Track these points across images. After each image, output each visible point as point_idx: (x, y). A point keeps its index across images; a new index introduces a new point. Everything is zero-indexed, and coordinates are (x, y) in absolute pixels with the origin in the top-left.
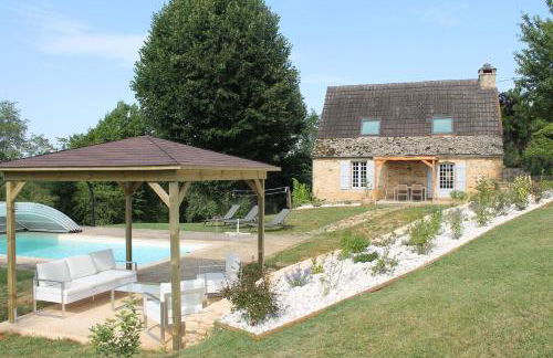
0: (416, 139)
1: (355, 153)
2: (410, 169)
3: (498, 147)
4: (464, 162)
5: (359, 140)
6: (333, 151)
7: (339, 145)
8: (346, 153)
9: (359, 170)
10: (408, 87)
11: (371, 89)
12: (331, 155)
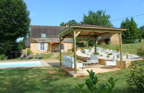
0: (55, 38)
1: (41, 42)
2: (54, 45)
3: (72, 40)
4: (66, 44)
5: (42, 38)
6: (36, 41)
7: (37, 39)
8: (39, 42)
9: (42, 46)
10: (51, 27)
11: (42, 27)
12: (35, 42)
